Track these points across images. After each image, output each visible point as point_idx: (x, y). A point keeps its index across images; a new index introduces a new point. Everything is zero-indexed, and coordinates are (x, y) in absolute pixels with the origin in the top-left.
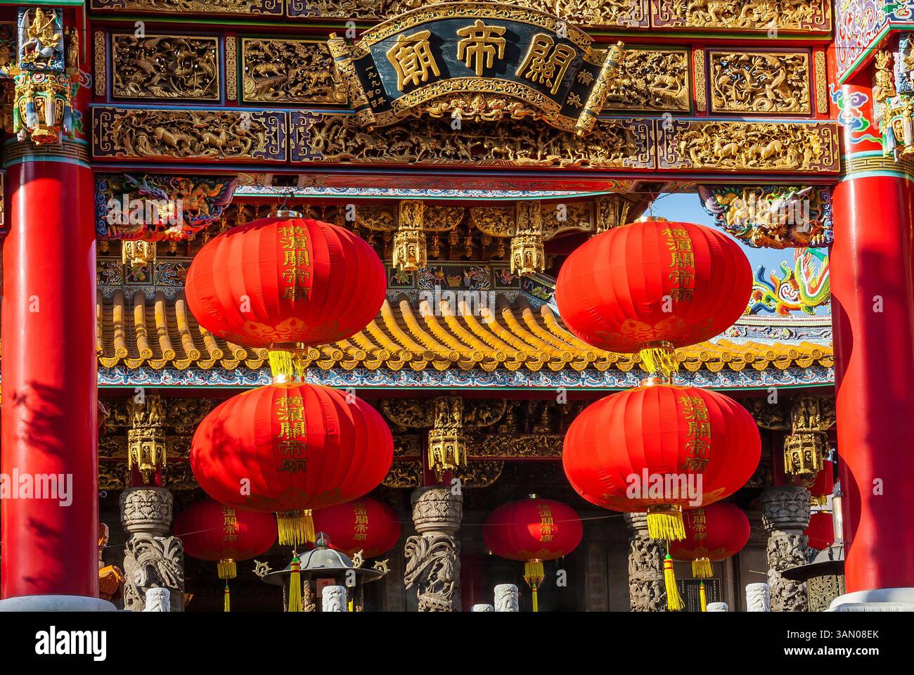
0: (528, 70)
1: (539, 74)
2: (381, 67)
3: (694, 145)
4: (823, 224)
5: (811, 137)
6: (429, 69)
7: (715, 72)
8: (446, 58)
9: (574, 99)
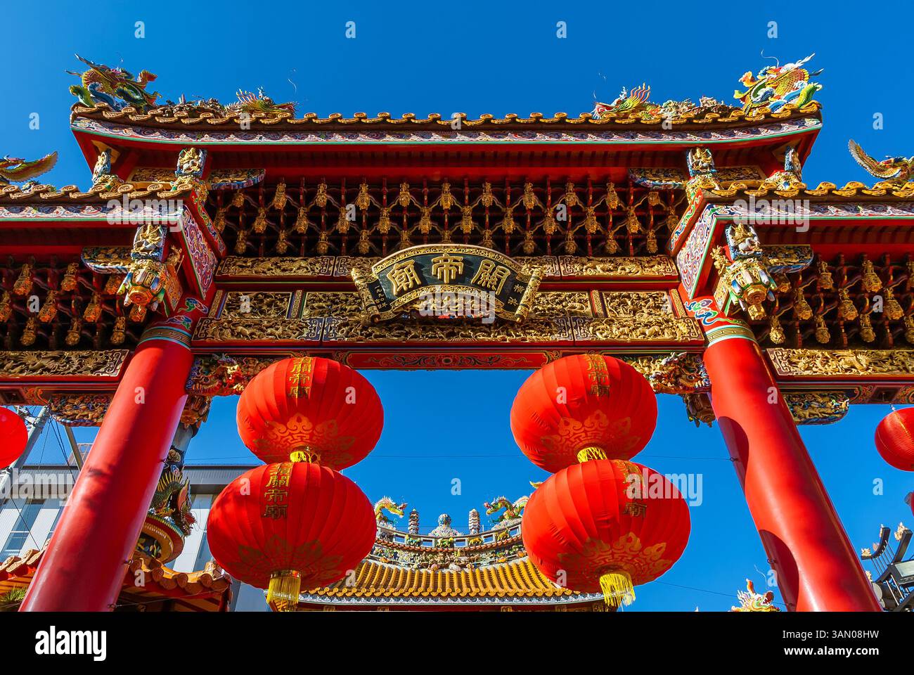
0: (479, 279)
1: (487, 283)
2: (383, 284)
3: (599, 329)
4: (701, 375)
5: (679, 325)
6: (414, 281)
7: (607, 301)
8: (426, 275)
9: (512, 301)
